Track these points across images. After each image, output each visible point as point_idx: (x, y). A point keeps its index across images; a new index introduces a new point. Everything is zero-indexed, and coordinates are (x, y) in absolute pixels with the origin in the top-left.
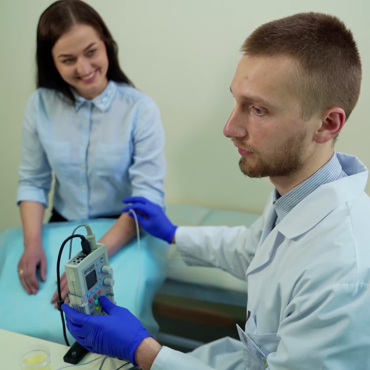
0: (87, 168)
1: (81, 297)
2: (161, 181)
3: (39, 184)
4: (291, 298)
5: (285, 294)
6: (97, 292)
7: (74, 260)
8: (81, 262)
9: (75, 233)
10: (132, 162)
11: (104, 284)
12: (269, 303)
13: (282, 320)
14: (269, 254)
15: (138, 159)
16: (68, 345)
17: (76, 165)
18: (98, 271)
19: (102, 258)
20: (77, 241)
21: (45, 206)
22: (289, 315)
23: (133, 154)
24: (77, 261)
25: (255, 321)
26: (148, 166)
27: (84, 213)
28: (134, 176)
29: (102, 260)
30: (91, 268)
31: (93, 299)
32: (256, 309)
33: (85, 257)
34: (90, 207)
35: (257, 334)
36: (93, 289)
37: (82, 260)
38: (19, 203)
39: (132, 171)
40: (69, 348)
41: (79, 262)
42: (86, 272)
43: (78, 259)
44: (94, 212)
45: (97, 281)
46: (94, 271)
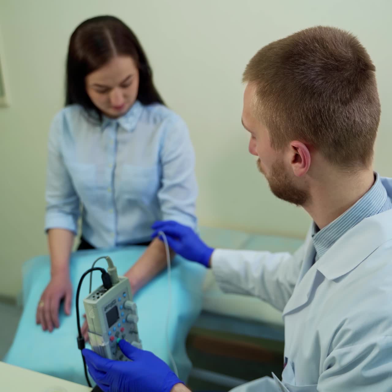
0: (113, 191)
1: (101, 335)
2: (192, 205)
3: (68, 209)
4: (330, 350)
5: (324, 343)
6: (119, 330)
7: (93, 296)
8: (101, 297)
9: (96, 266)
10: (161, 185)
11: (127, 321)
12: (307, 351)
13: (322, 372)
14: (308, 295)
15: (167, 182)
16: (90, 385)
17: (102, 188)
18: (120, 306)
19: (124, 293)
20: (98, 275)
21: (74, 233)
22: (329, 367)
23: (161, 177)
24: (96, 296)
25: (293, 368)
26: (177, 190)
27: (111, 240)
28: (165, 201)
29: (125, 295)
30: (112, 304)
31: (115, 338)
32: (294, 355)
33: (105, 291)
34: (118, 233)
35: (295, 384)
36: (115, 327)
37: (102, 295)
38: (48, 231)
39: (162, 196)
40: (91, 389)
41: (98, 298)
42: (106, 308)
43: (98, 294)
44: (122, 239)
45: (118, 318)
46: (116, 308)
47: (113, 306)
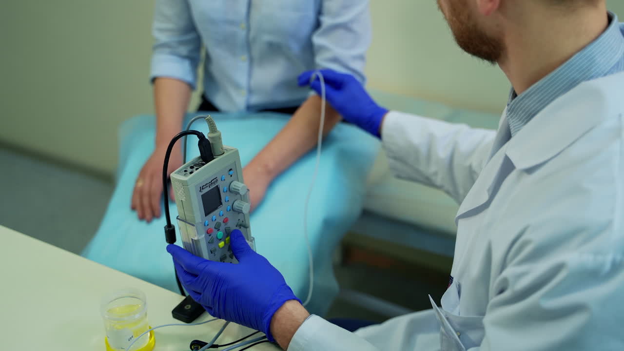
0: (248, 28)
1: (193, 225)
2: (361, 58)
3: (184, 50)
4: (503, 266)
5: (497, 256)
6: (220, 220)
7: (185, 169)
8: (195, 172)
9: (192, 128)
10: (318, 25)
11: (233, 209)
12: (475, 269)
13: (492, 298)
14: (488, 191)
15: (327, 21)
16: (182, 293)
17: (232, 23)
18: (223, 187)
19: (231, 170)
20: (194, 140)
21: (191, 87)
22: (501, 291)
23: (319, 12)
24: (189, 170)
25: (459, 293)
27: (241, 100)
28: (321, 49)
29: (231, 172)
30: (211, 183)
31: (215, 230)
32: (461, 275)
33: (203, 165)
34: (251, 91)
35: (459, 315)
36: (214, 215)
37: (197, 169)
38: (154, 81)
39: (317, 40)
41: (191, 173)
42: (202, 188)
43: (192, 167)
44: (256, 100)
45: (221, 204)
46: (217, 188)
47: (213, 186)
